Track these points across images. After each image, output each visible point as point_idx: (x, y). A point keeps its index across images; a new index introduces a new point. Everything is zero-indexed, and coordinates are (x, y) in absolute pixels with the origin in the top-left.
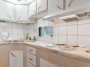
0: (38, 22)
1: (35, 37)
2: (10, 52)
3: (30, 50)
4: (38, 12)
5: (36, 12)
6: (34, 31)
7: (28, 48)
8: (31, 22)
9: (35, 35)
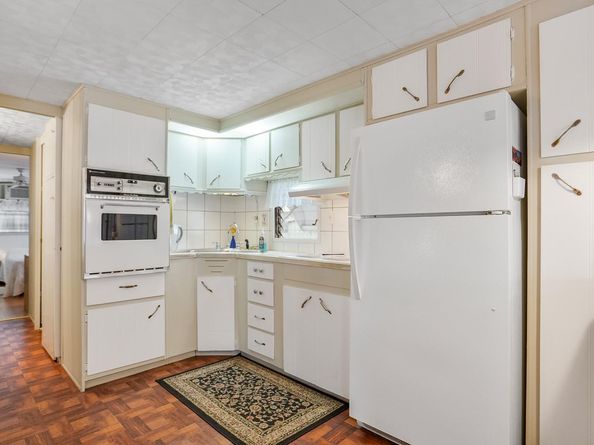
0: (272, 192)
1: (262, 239)
2: (199, 280)
3: (256, 270)
4: (273, 168)
5: (268, 166)
6: (257, 218)
7: (251, 266)
8: (250, 193)
9: (263, 233)
